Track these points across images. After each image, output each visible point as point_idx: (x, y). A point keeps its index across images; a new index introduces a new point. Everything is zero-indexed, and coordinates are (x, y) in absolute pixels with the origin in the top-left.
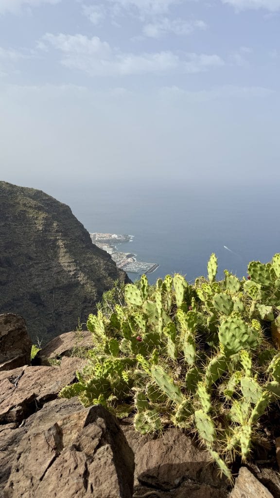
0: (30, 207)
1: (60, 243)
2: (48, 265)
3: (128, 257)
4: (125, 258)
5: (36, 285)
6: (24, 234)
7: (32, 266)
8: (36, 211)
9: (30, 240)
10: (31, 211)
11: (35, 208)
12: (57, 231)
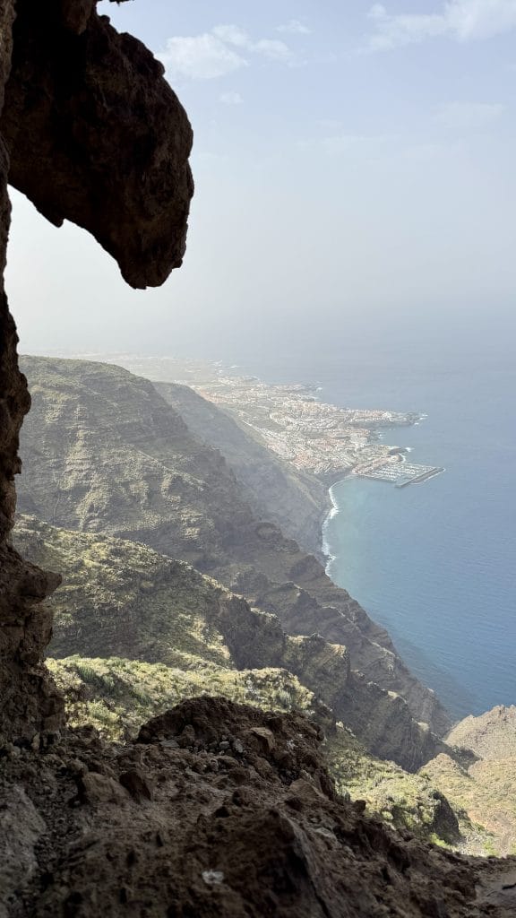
0: (51, 387)
1: (80, 434)
2: (59, 462)
3: (392, 453)
4: (385, 454)
5: (37, 486)
6: (36, 422)
7: (38, 462)
8: (57, 392)
9: (40, 430)
10: (50, 391)
11: (57, 389)
12: (80, 418)
